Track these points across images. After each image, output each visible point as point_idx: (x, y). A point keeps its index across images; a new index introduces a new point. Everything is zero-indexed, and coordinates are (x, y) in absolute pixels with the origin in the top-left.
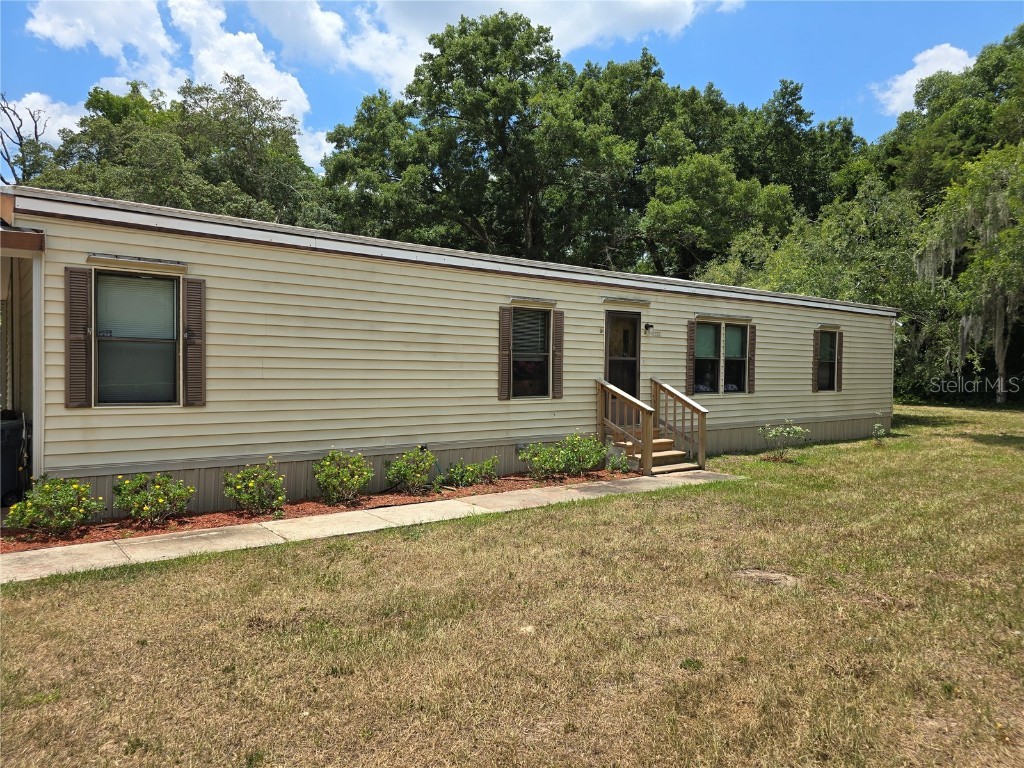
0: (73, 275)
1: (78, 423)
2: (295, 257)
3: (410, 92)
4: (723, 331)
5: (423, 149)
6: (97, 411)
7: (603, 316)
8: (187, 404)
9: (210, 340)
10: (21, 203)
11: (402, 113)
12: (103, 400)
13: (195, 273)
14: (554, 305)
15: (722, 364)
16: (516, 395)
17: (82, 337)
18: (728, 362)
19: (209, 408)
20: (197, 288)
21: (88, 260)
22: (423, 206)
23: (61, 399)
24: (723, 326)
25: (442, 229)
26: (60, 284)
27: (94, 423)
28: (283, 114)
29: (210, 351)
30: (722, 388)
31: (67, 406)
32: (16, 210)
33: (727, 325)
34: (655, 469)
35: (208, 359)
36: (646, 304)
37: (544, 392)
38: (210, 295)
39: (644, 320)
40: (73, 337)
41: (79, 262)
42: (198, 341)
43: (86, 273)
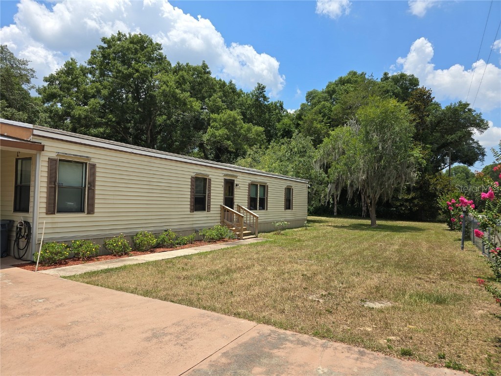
0: (51, 161)
1: (50, 220)
2: (126, 156)
3: (90, 63)
4: (259, 187)
5: (98, 91)
6: (58, 215)
7: (223, 181)
8: (88, 213)
9: (97, 188)
10: (35, 132)
11: (84, 71)
12: (59, 212)
13: (93, 161)
14: (208, 176)
15: (258, 199)
16: (196, 210)
17: (53, 186)
18: (260, 198)
19: (95, 215)
20: (93, 166)
21: (57, 155)
22: (99, 119)
23: (44, 210)
24: (259, 185)
25: (101, 130)
26: (46, 164)
27: (56, 220)
28: (28, 67)
29: (97, 192)
30: (258, 209)
31: (47, 214)
32: (33, 135)
33: (260, 185)
34: (244, 238)
35: (96, 195)
36: (236, 177)
37: (204, 210)
38: (97, 170)
39: (235, 182)
40: (50, 186)
41: (53, 155)
42: (93, 188)
43: (55, 160)
